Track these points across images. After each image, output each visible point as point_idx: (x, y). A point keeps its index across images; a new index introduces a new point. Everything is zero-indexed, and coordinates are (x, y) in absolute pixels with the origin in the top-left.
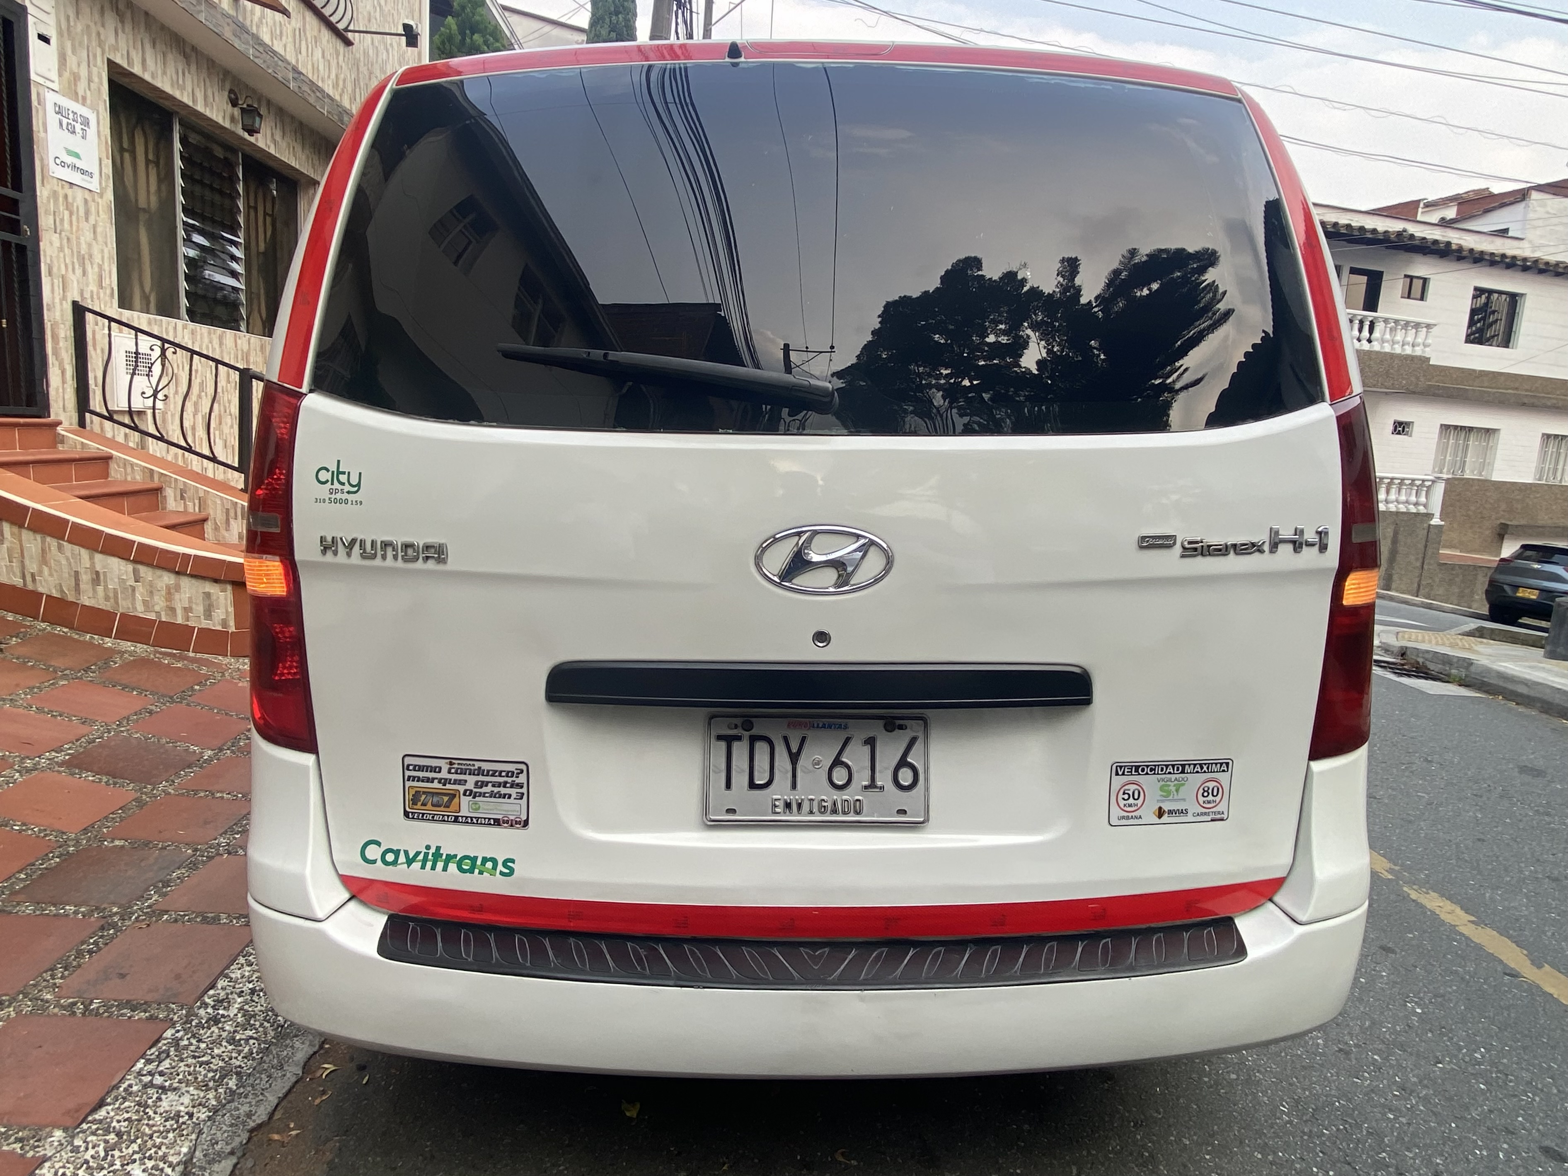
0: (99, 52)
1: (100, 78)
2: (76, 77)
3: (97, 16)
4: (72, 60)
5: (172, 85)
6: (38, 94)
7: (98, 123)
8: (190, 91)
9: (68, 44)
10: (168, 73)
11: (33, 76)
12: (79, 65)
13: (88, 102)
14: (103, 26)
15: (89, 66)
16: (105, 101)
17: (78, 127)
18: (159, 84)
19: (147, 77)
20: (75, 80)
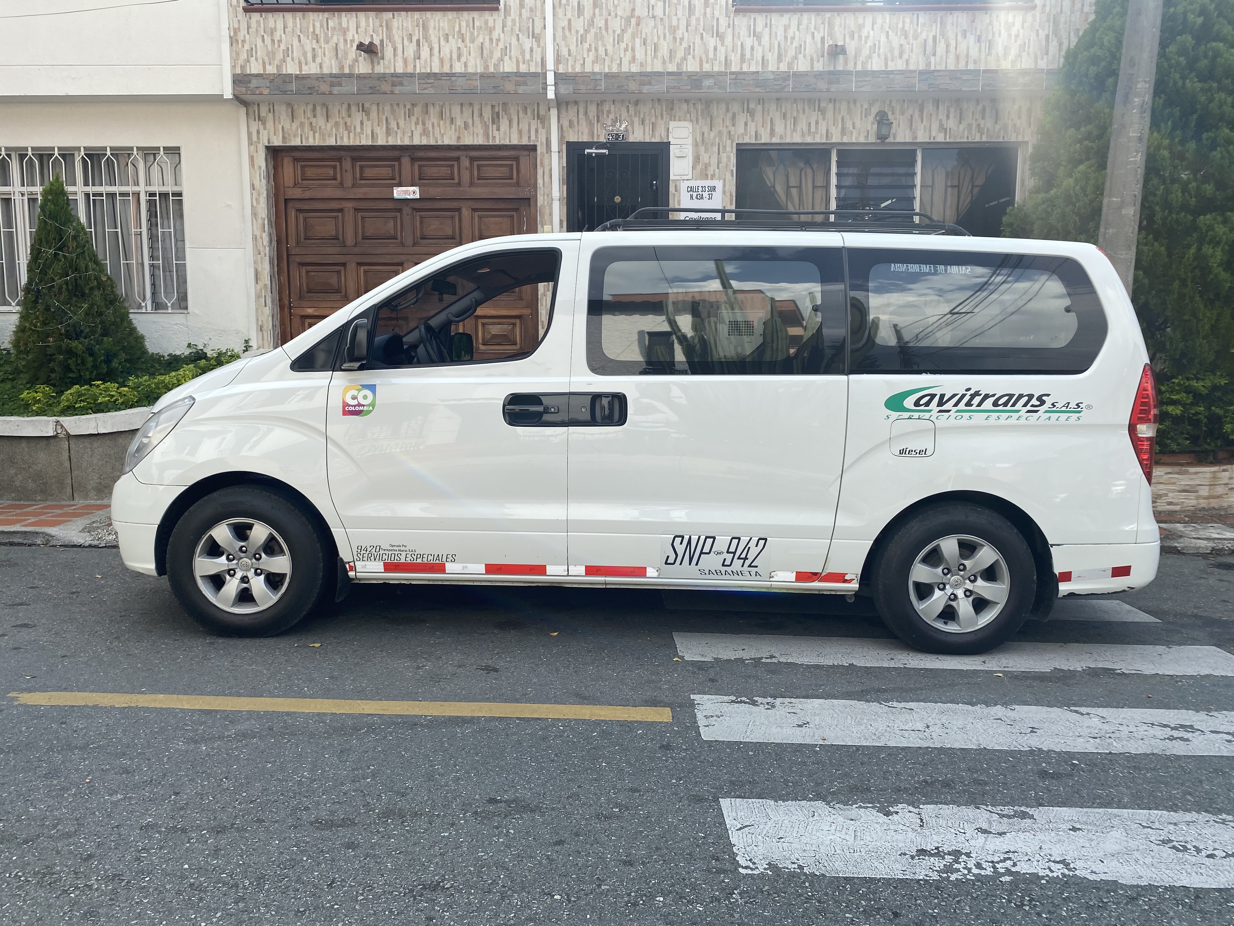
0: (729, 142)
1: (729, 158)
2: (707, 166)
3: (728, 122)
4: (705, 158)
5: (803, 135)
6: (676, 186)
7: (724, 186)
8: (824, 132)
9: (702, 149)
10: (799, 128)
11: (672, 177)
12: (710, 157)
13: (717, 176)
14: (734, 125)
15: (719, 154)
16: (732, 170)
17: (706, 194)
18: (788, 140)
19: (774, 140)
20: (706, 167)
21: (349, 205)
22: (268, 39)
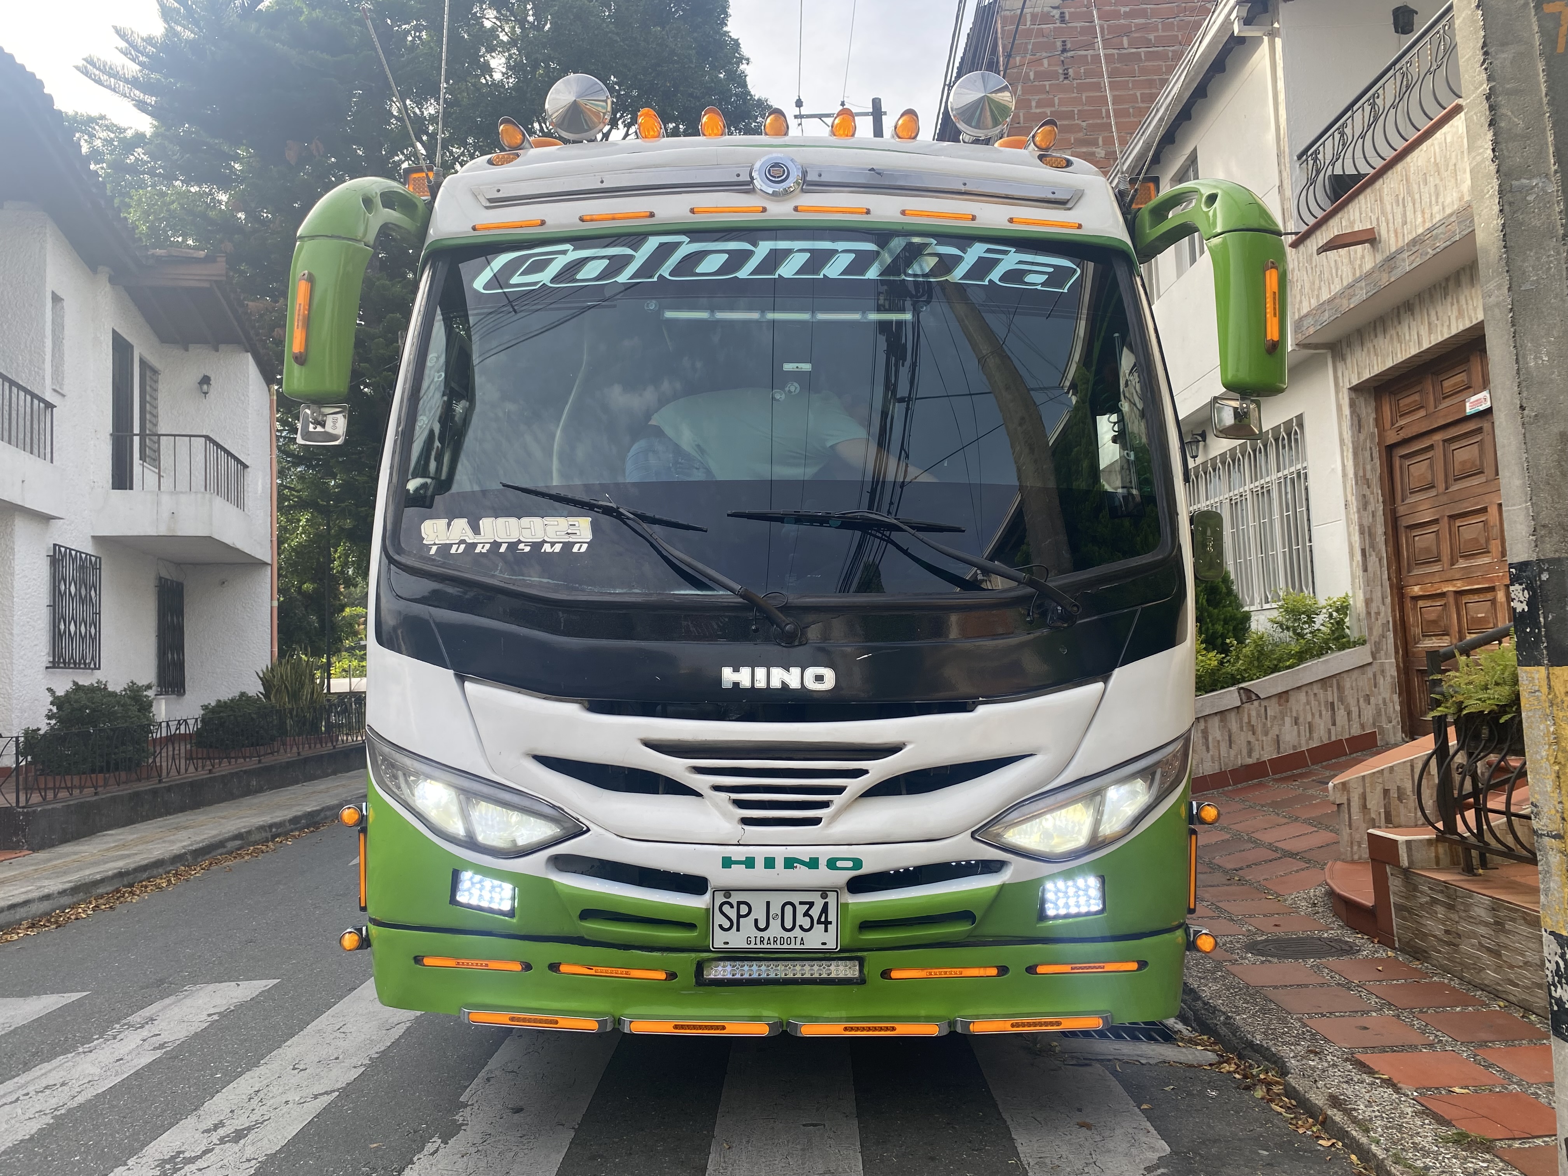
21: (1438, 437)
22: (1310, 271)
